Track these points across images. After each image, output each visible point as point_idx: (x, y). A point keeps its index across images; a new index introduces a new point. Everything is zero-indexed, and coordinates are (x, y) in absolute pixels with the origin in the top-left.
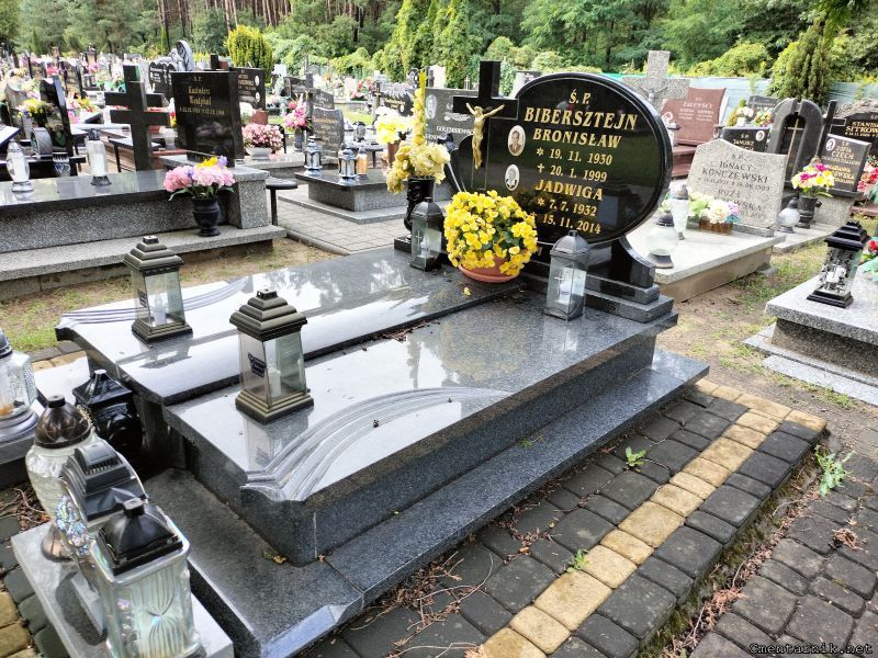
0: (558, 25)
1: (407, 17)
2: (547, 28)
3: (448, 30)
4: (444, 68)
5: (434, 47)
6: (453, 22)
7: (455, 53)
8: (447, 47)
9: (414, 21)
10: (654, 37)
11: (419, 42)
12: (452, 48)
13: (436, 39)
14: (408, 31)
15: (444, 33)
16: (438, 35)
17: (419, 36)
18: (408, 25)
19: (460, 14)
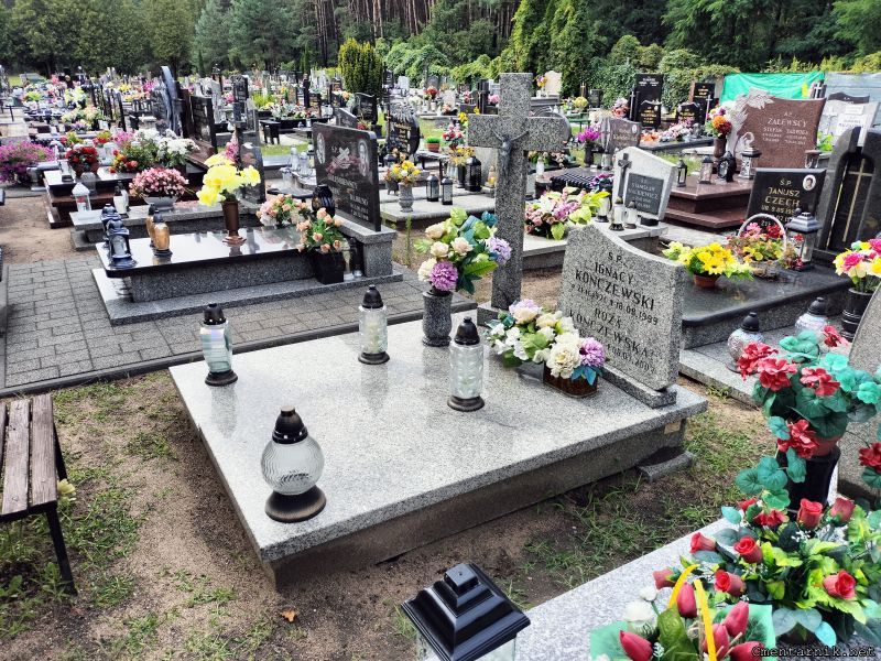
0: (703, 16)
1: (523, 18)
2: (690, 20)
3: (565, 31)
4: (560, 74)
5: (550, 51)
6: (571, 21)
7: (572, 56)
8: (563, 50)
9: (530, 23)
10: (828, 23)
11: (535, 45)
12: (568, 51)
13: (553, 41)
14: (523, 35)
15: (561, 35)
16: (555, 38)
17: (534, 39)
18: (524, 27)
19: (579, 13)
